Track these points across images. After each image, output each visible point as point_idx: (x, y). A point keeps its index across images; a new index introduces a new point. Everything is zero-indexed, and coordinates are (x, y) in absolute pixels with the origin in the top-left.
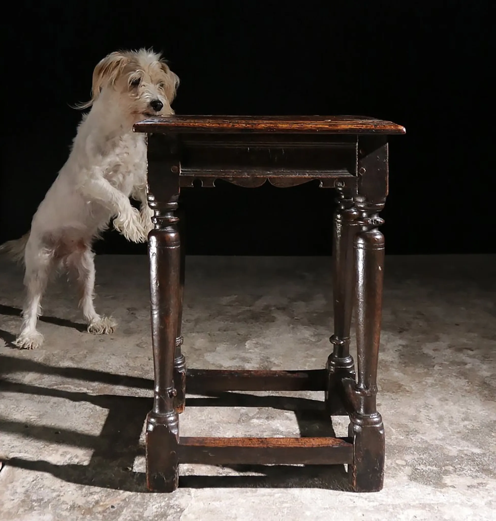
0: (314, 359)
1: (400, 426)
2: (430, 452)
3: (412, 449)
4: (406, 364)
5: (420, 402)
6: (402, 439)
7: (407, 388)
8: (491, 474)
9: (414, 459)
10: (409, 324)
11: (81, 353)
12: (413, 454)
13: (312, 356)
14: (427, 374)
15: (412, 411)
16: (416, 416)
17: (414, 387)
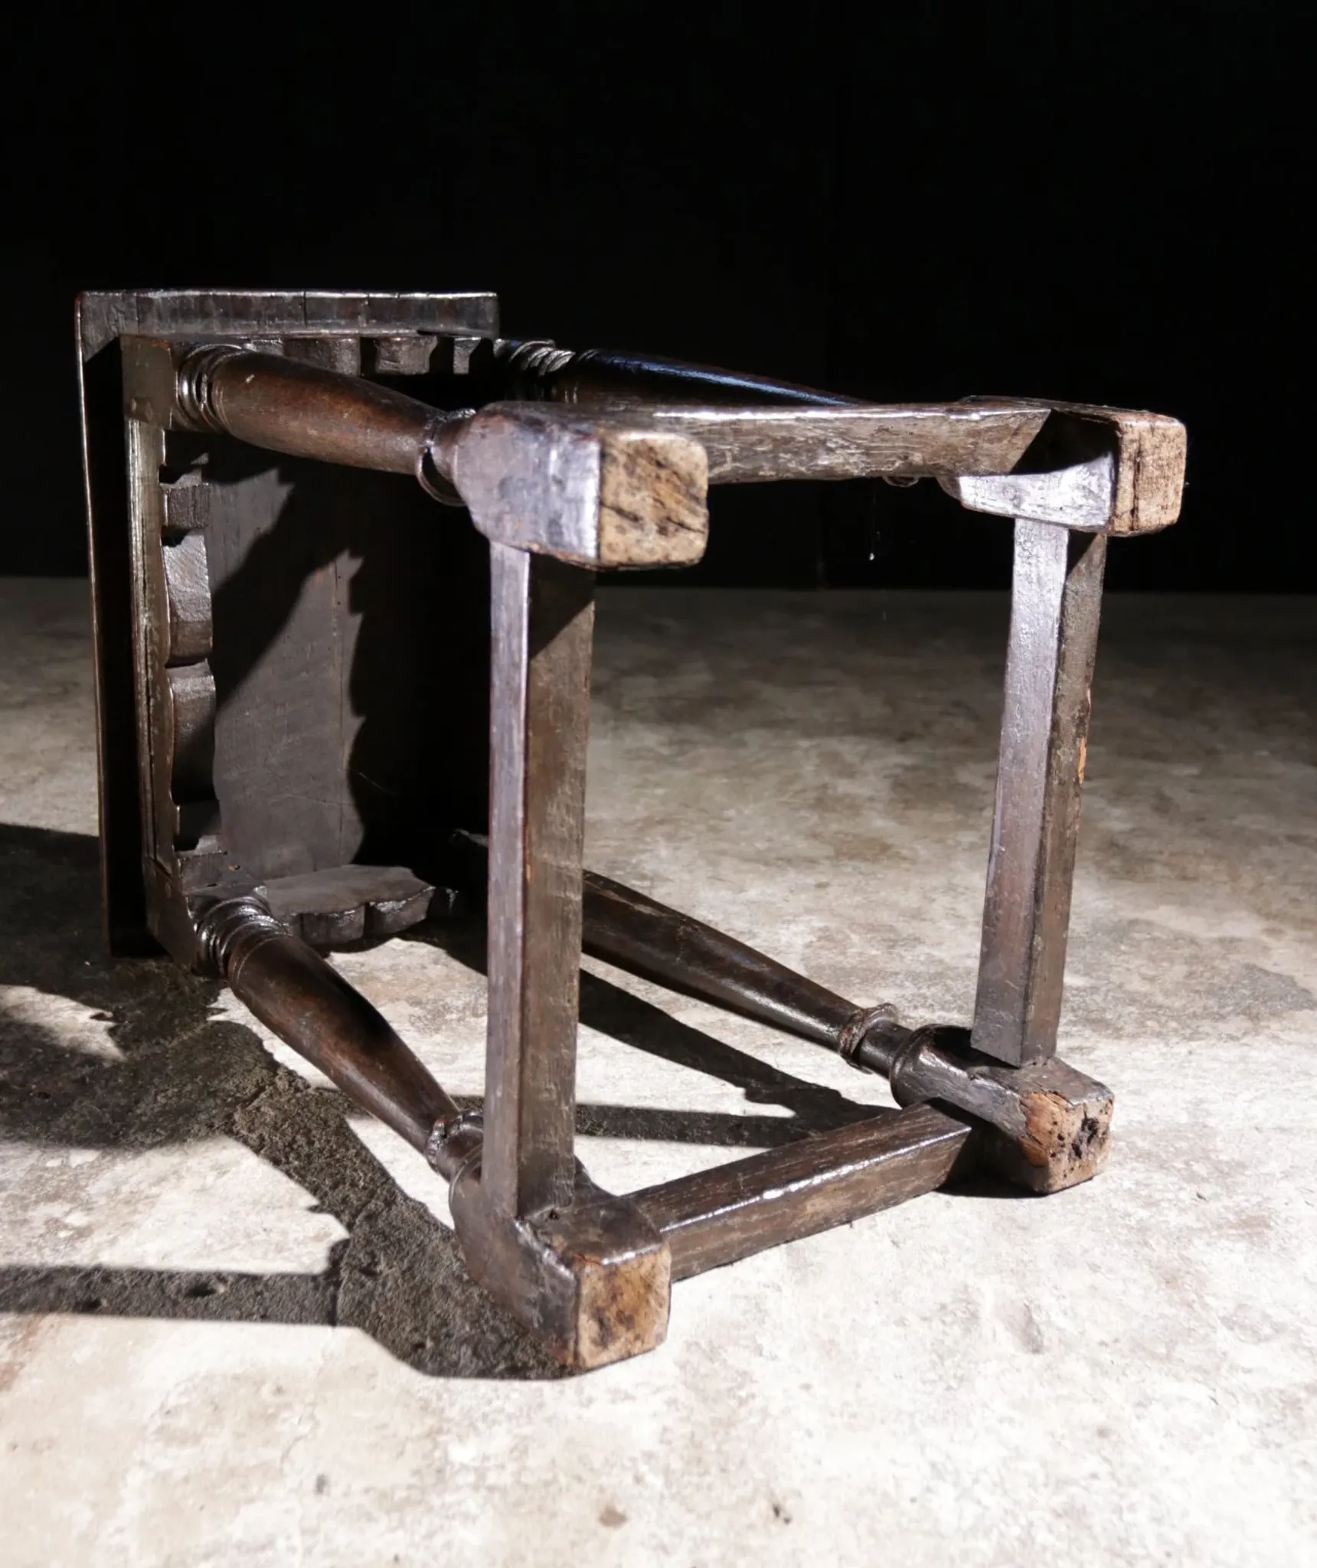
0: (660, 791)
1: (872, 928)
2: (949, 982)
3: (901, 976)
4: (908, 804)
5: (938, 880)
6: (875, 956)
7: (904, 852)
8: (1108, 1029)
9: (903, 996)
10: (927, 725)
11: (25, 773)
12: (901, 986)
13: (657, 785)
14: (961, 826)
15: (911, 900)
16: (919, 909)
17: (923, 851)
